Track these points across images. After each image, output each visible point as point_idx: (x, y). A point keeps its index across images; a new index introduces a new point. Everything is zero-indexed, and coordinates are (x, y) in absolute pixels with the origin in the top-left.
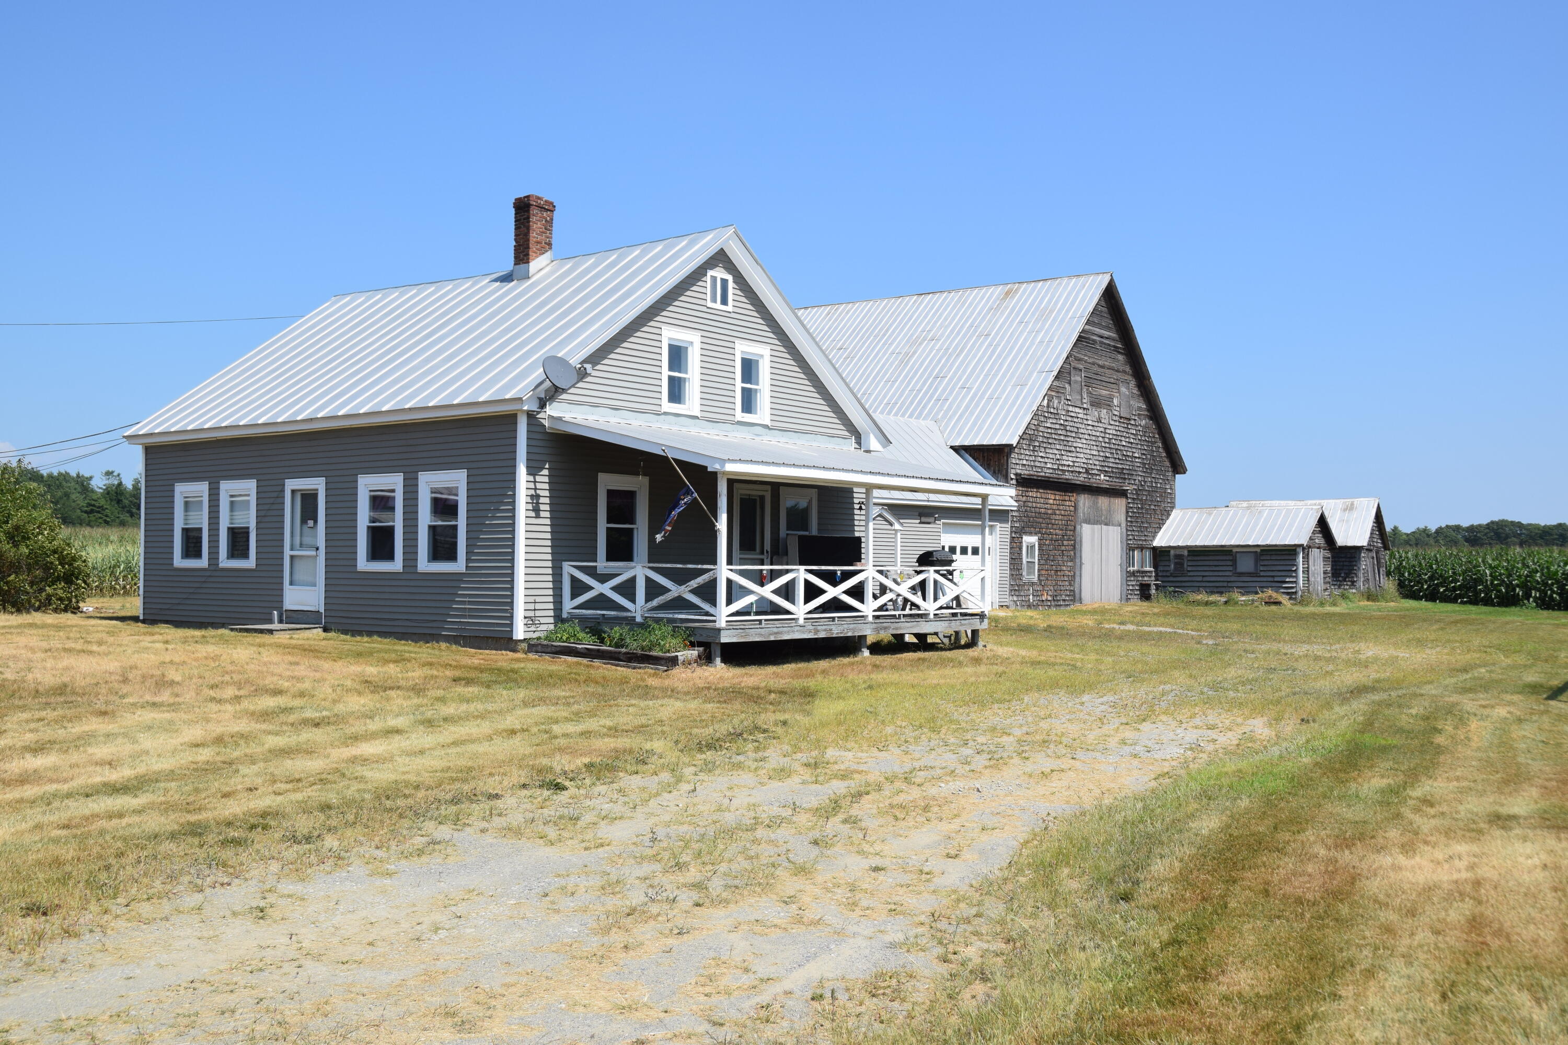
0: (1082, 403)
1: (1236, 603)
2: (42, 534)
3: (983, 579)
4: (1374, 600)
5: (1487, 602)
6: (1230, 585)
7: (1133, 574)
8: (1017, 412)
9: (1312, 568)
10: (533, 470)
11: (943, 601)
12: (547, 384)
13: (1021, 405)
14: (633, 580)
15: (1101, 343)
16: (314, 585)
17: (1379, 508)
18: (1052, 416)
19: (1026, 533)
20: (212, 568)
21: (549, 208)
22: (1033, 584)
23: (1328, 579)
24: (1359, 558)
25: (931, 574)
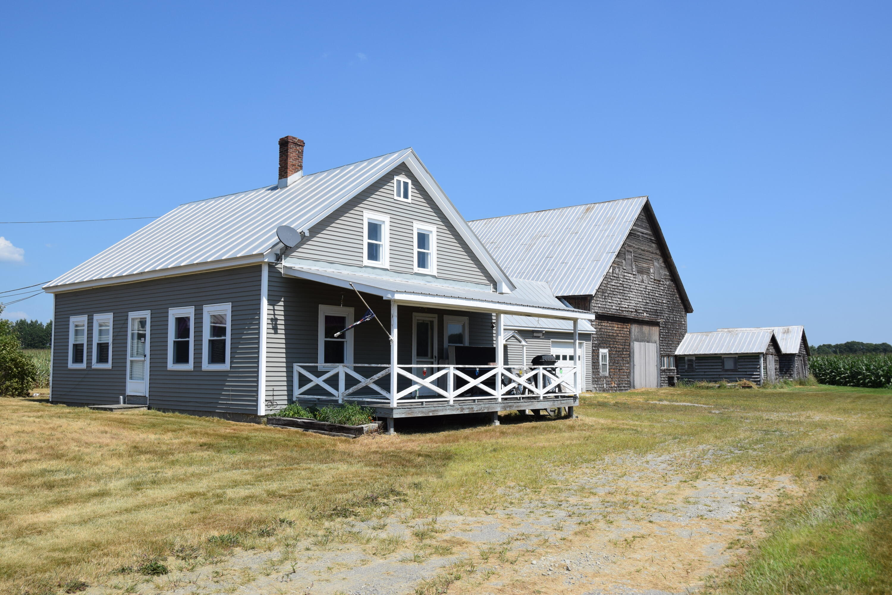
0: (633, 271)
1: (725, 387)
2: (6, 350)
3: (575, 373)
4: (803, 385)
5: (865, 385)
6: (720, 376)
7: (664, 371)
8: (595, 276)
9: (768, 366)
10: (272, 302)
11: (549, 388)
12: (281, 245)
13: (597, 272)
14: (337, 375)
15: (643, 236)
16: (143, 379)
17: (804, 332)
18: (615, 279)
19: (601, 347)
20: (89, 369)
21: (301, 144)
22: (606, 377)
23: (777, 373)
24: (794, 361)
25: (541, 370)
